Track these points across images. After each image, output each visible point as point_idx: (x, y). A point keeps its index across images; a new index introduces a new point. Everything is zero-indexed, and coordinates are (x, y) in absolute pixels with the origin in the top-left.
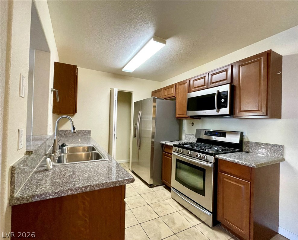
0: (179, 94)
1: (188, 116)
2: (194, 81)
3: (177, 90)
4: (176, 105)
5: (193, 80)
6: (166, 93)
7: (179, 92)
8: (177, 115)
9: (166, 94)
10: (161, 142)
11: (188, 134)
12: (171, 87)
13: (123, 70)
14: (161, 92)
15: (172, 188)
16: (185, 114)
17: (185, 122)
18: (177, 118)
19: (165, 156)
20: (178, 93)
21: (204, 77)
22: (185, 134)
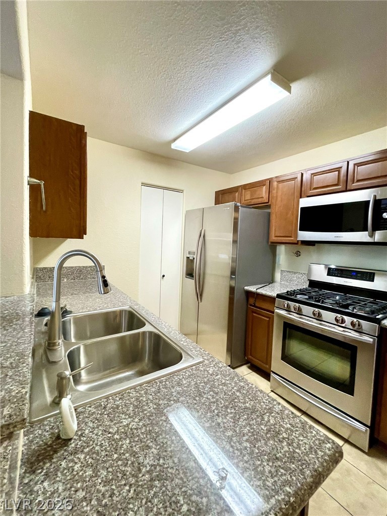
0: (279, 199)
1: (298, 241)
2: (314, 175)
3: (275, 192)
4: (271, 218)
5: (312, 174)
6: (247, 195)
7: (280, 194)
8: (273, 238)
9: (248, 197)
10: (246, 288)
11: (288, 272)
12: (260, 184)
13: (174, 146)
14: (237, 194)
15: (272, 374)
16: (290, 237)
17: (282, 250)
18: (272, 243)
19: (254, 314)
20: (277, 197)
21: (338, 170)
22: (282, 271)
